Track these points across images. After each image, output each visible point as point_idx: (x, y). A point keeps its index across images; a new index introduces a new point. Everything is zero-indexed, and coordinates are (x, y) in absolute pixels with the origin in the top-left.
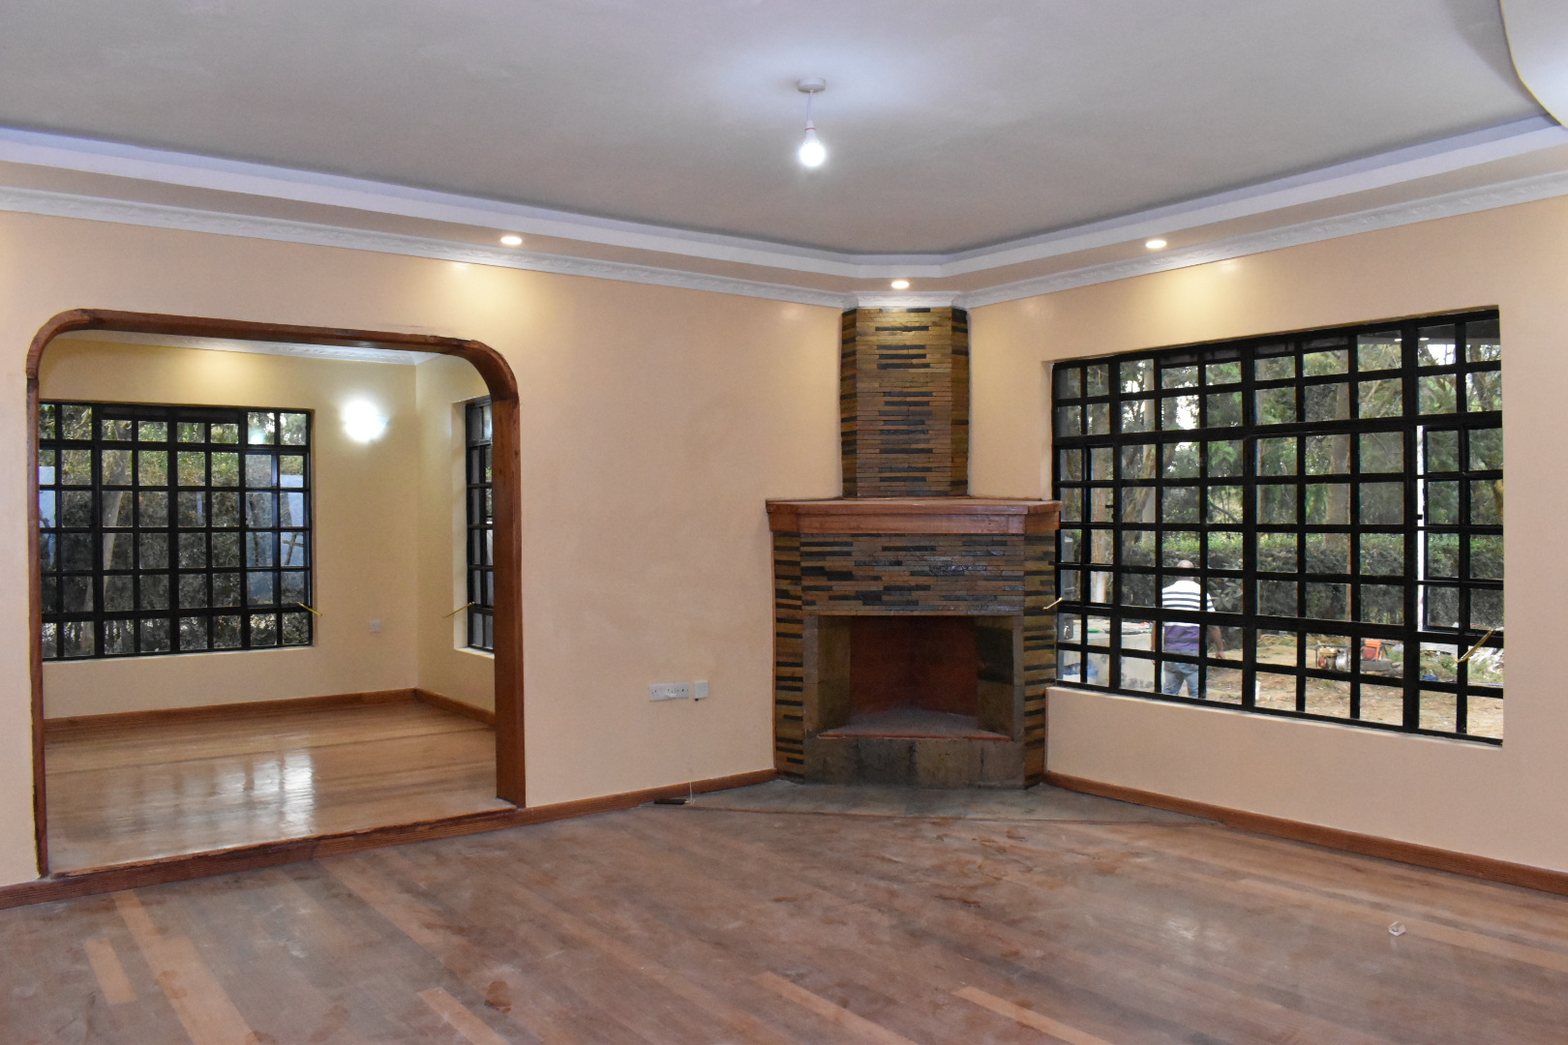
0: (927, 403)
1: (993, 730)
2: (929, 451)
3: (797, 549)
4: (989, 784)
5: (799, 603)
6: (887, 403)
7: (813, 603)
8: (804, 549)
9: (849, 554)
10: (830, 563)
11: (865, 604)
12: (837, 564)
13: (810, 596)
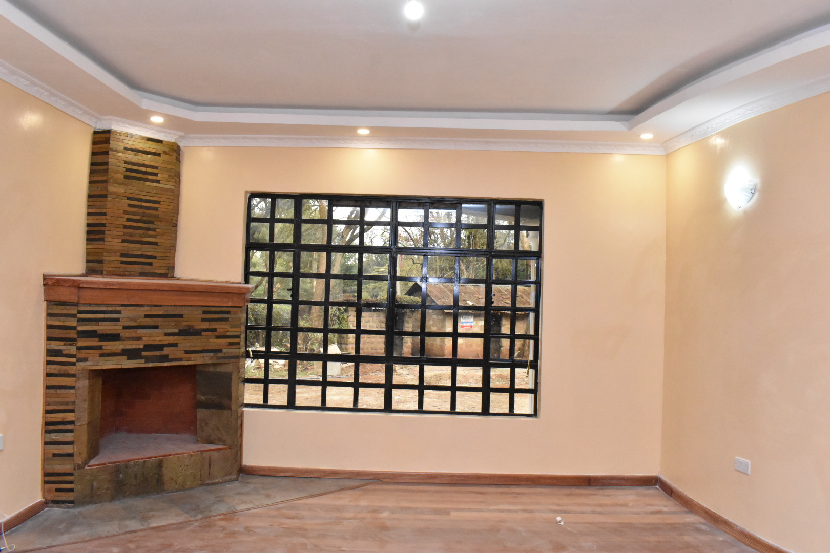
0: (157, 209)
1: (211, 443)
2: (155, 244)
3: (74, 316)
4: (214, 481)
5: (74, 360)
6: (130, 205)
7: (86, 360)
8: (80, 316)
9: (117, 320)
10: (102, 328)
11: (128, 359)
12: (109, 328)
13: (83, 354)
